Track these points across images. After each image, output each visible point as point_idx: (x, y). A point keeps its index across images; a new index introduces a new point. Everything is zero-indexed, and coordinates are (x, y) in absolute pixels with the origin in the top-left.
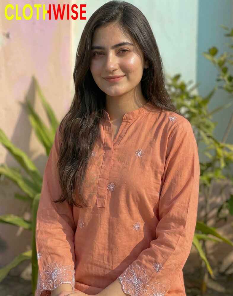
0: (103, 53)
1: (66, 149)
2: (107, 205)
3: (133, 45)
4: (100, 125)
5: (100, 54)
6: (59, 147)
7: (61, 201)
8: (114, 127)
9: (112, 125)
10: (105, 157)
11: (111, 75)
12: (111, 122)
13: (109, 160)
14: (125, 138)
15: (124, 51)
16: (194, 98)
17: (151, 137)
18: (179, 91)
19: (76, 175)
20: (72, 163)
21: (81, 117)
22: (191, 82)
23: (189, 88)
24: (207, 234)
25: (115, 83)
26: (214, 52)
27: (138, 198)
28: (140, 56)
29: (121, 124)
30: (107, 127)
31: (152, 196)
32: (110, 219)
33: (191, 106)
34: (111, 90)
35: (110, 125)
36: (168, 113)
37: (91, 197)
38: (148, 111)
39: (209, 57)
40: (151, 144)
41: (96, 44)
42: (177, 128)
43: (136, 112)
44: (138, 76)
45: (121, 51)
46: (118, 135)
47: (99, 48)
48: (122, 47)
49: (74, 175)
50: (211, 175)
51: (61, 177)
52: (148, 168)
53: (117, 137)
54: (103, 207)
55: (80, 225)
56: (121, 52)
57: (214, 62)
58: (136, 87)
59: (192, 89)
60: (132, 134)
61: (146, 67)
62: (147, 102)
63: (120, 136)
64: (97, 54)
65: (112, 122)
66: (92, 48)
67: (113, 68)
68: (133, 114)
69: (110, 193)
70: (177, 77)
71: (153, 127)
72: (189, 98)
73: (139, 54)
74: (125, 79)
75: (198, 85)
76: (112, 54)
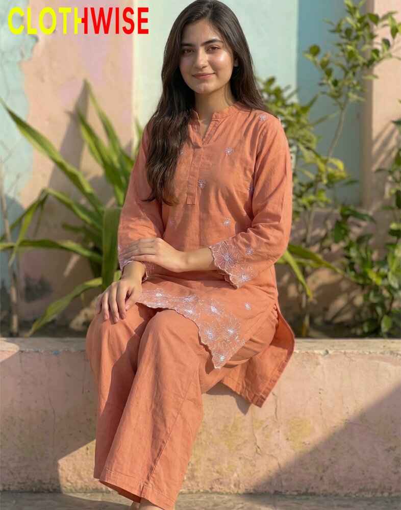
0: (192, 50)
1: (155, 148)
2: (197, 202)
3: (222, 42)
4: (189, 125)
5: (189, 51)
6: (147, 148)
7: (149, 200)
8: (203, 126)
9: (201, 124)
10: (194, 156)
11: (200, 72)
12: (200, 122)
13: (199, 158)
14: (215, 137)
15: (214, 48)
16: (292, 105)
17: (240, 136)
18: (273, 97)
19: (166, 173)
20: (161, 162)
21: (170, 116)
22: (288, 87)
23: (285, 94)
24: (306, 258)
25: (205, 81)
26: (315, 51)
27: (228, 194)
28: (230, 53)
29: (210, 123)
30: (196, 126)
31: (241, 193)
32: (200, 217)
33: (288, 114)
34: (200, 87)
35: (199, 124)
36: (258, 112)
37: (180, 195)
38: (239, 109)
39: (310, 57)
40: (241, 142)
41: (186, 41)
42: (267, 127)
43: (226, 110)
44: (227, 73)
45: (210, 47)
46: (208, 133)
47: (187, 45)
48: (211, 44)
49: (164, 173)
50: (312, 197)
51: (150, 176)
52: (238, 165)
53: (206, 136)
54: (193, 205)
55: (170, 223)
56: (211, 49)
57: (315, 62)
58: (226, 84)
59: (290, 96)
60: (222, 133)
61: (236, 65)
62: (237, 101)
63: (209, 135)
64: (186, 52)
65: (202, 121)
66: (182, 45)
67: (203, 65)
68: (222, 113)
69: (200, 190)
70: (271, 81)
71: (243, 126)
72: (285, 106)
73: (229, 51)
74: (214, 76)
75: (298, 91)
76: (202, 51)
